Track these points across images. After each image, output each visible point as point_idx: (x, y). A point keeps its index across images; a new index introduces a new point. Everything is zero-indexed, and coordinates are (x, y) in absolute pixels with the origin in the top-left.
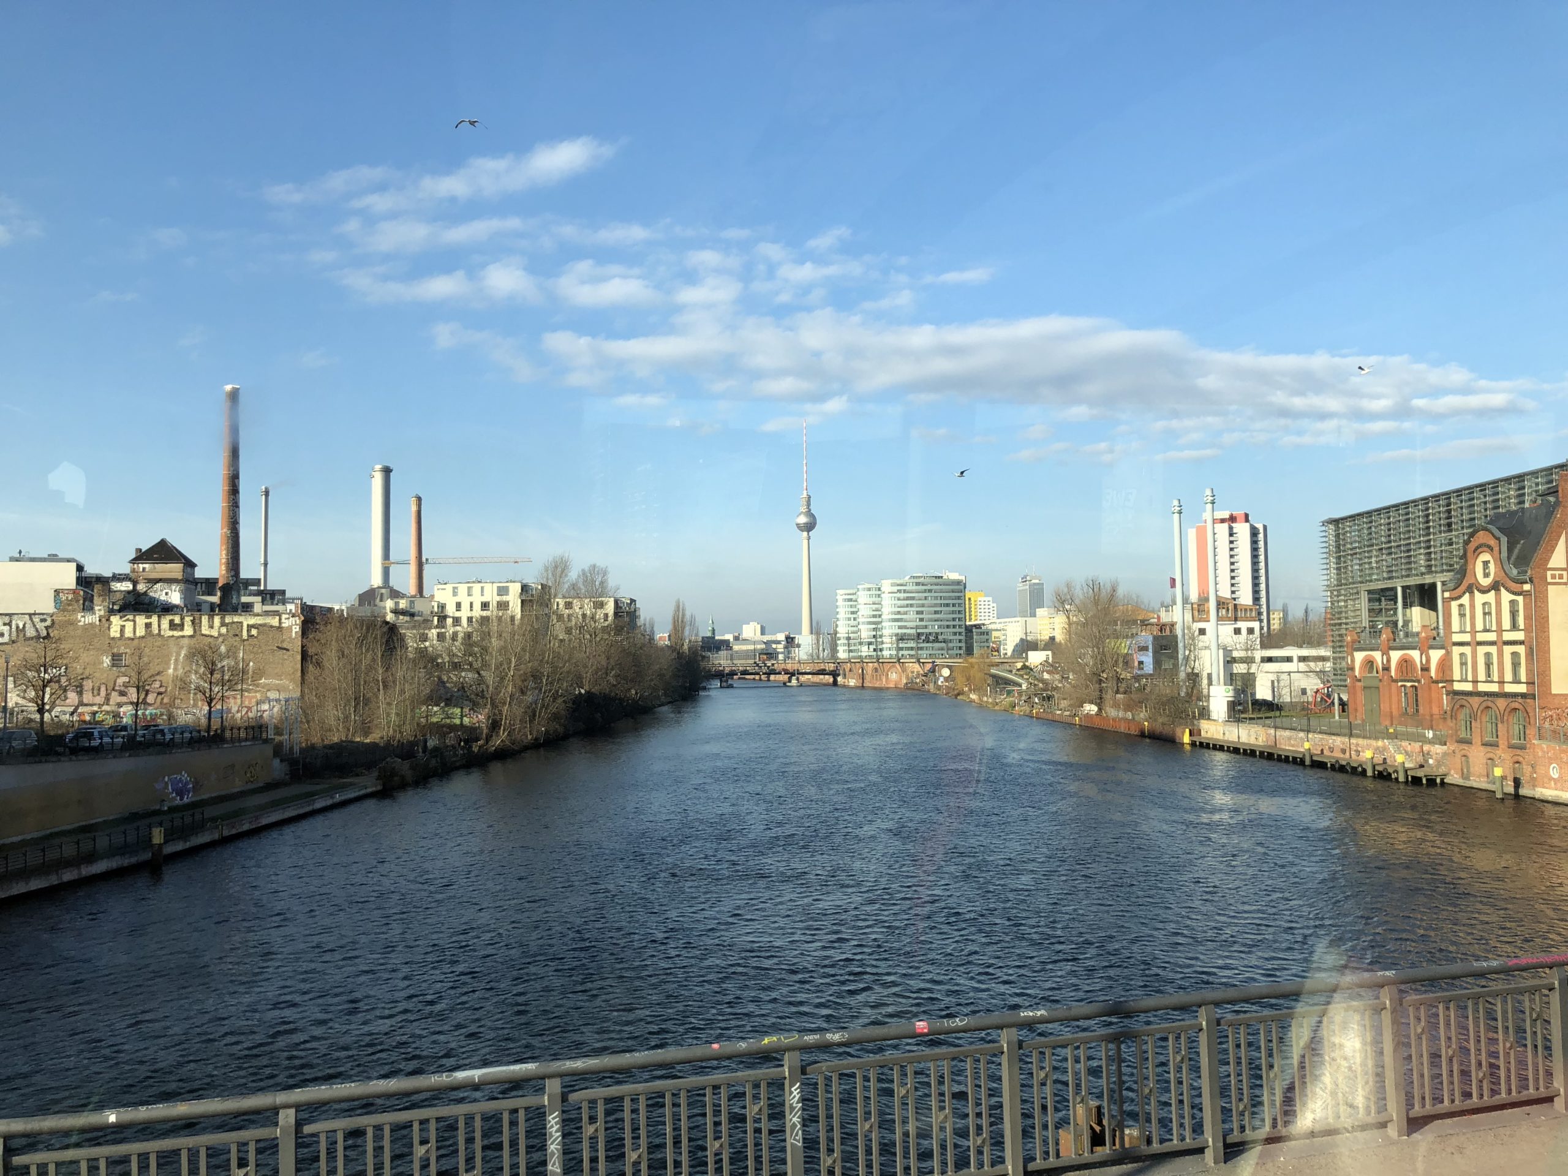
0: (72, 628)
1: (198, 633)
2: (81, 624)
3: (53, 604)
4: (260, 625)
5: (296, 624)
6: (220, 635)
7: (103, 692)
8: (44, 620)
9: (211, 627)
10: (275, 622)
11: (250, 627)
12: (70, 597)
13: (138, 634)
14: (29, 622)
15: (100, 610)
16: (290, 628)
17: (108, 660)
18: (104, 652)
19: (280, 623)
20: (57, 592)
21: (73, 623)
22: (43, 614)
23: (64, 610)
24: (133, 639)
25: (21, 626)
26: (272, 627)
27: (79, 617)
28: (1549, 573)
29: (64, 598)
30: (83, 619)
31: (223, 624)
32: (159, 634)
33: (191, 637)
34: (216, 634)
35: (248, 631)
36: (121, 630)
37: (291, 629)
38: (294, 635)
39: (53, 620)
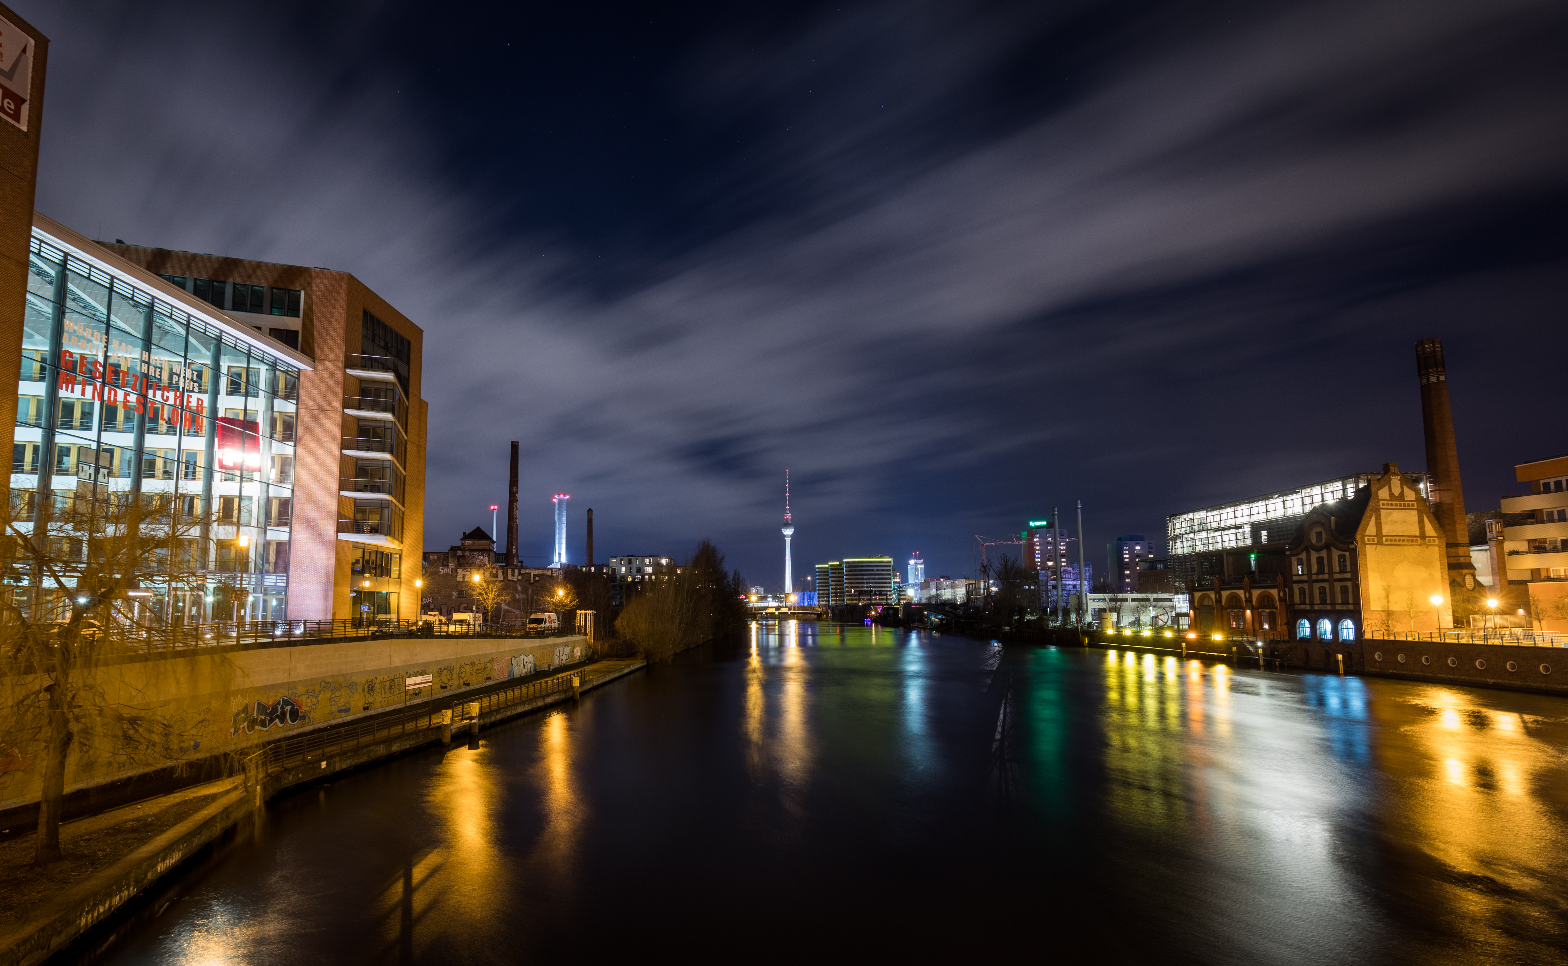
0: (436, 576)
1: (506, 579)
2: (441, 573)
4: (541, 575)
6: (518, 580)
9: (513, 575)
10: (548, 573)
11: (535, 575)
12: (436, 557)
15: (452, 565)
17: (456, 594)
19: (552, 573)
21: (437, 573)
23: (432, 565)
26: (547, 576)
27: (440, 569)
28: (1366, 538)
29: (433, 558)
30: (442, 571)
31: (520, 574)
33: (502, 581)
34: (515, 579)
35: (534, 578)
37: (558, 577)
38: (559, 581)
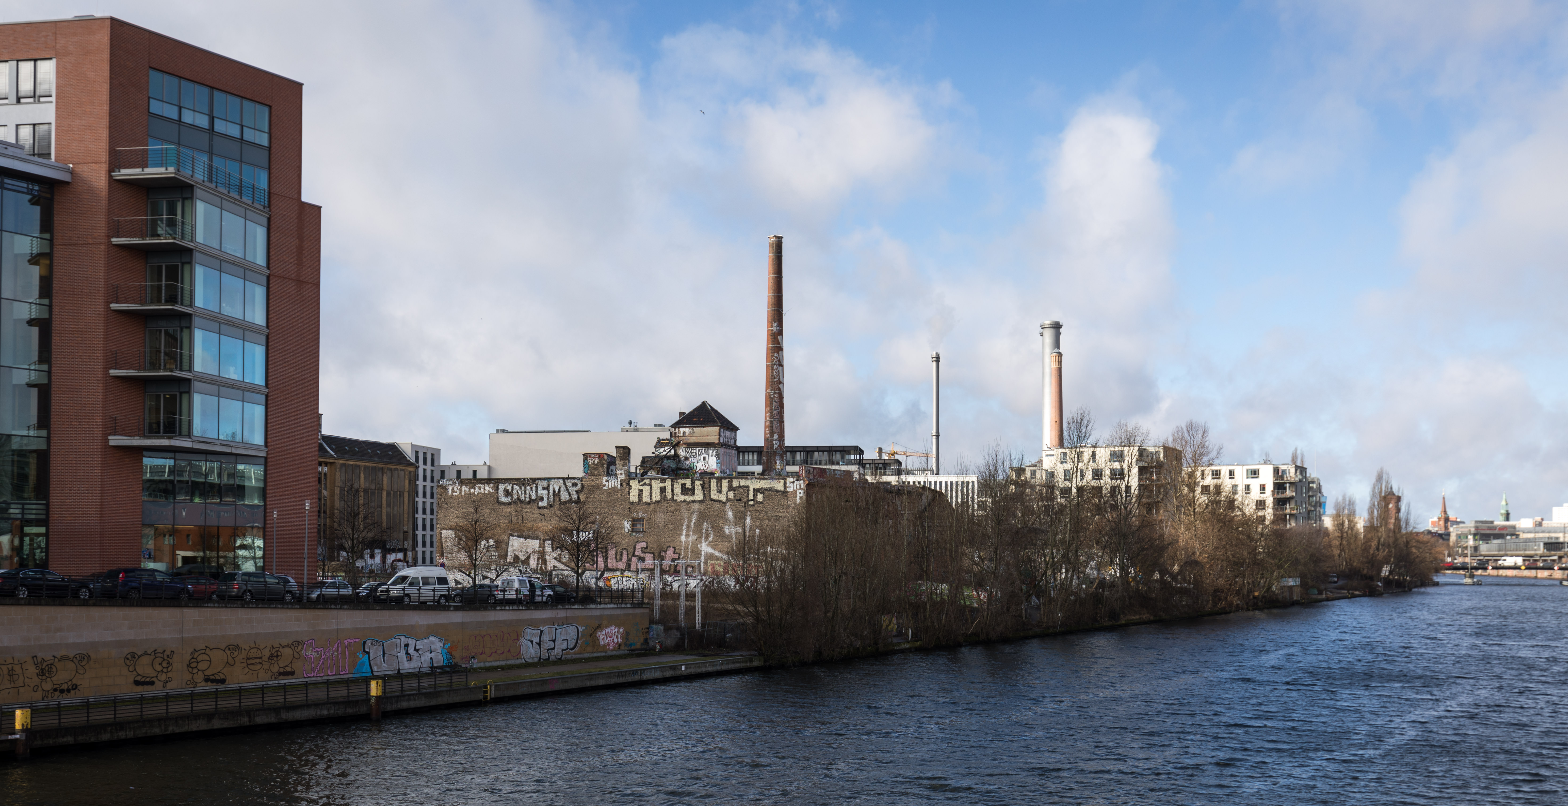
0: (598, 492)
1: (708, 497)
2: (606, 488)
3: (582, 468)
4: (766, 489)
5: (801, 489)
6: (728, 500)
7: (625, 558)
8: (575, 485)
9: (720, 491)
10: (779, 485)
11: (756, 491)
12: (596, 461)
13: (654, 499)
14: (563, 486)
15: (621, 474)
16: (794, 493)
17: (628, 526)
18: (625, 517)
19: (785, 487)
20: (586, 456)
21: (599, 487)
22: (574, 478)
23: (592, 474)
24: (649, 504)
25: (557, 491)
26: (777, 491)
27: (604, 481)
29: (591, 462)
30: (607, 483)
31: (731, 488)
32: (672, 499)
33: (700, 501)
34: (723, 499)
35: (755, 496)
36: (639, 495)
37: (796, 494)
38: (798, 500)
39: (582, 484)
